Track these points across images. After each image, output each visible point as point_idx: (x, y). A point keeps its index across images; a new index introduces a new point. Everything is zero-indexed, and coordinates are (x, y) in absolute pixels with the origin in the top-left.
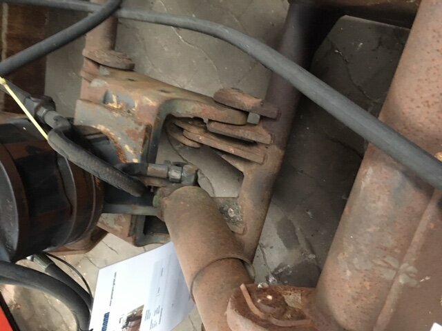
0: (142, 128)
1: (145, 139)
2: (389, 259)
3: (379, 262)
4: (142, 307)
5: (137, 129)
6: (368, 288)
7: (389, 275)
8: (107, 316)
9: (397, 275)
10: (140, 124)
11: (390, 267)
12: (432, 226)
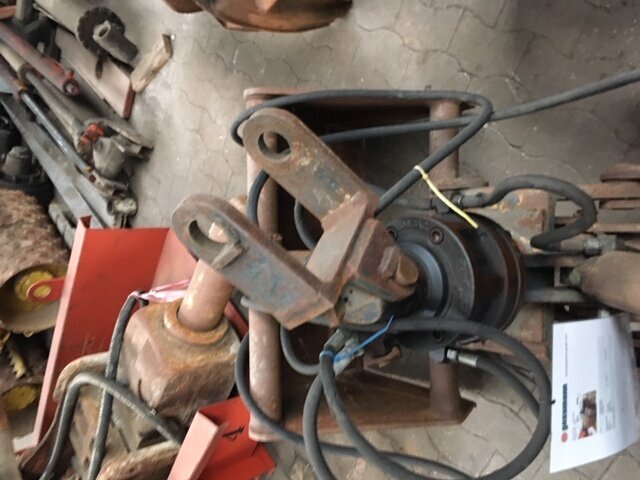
0: (538, 213)
1: (543, 224)
4: (594, 393)
5: (531, 216)
8: (565, 387)
10: (535, 211)
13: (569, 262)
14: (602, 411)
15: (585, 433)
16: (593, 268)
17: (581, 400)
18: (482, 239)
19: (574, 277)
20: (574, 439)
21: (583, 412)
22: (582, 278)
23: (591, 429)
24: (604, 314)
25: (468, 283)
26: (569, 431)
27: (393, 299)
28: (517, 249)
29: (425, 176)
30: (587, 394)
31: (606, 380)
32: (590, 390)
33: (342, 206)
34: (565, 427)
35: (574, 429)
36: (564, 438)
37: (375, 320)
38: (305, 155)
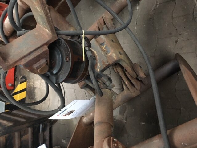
0: (107, 63)
4: (75, 110)
8: (67, 109)
10: (108, 62)
14: (74, 113)
15: (65, 115)
17: (69, 111)
23: (67, 115)
26: (60, 115)
33: (44, 29)
35: (63, 115)
36: (58, 115)
38: (39, 8)
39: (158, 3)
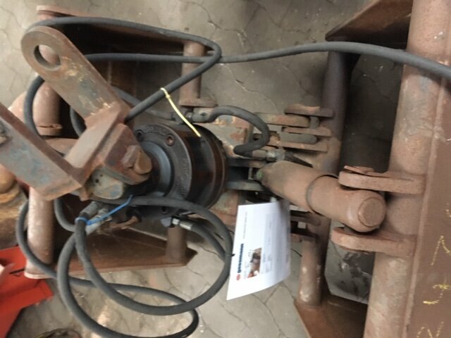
0: (242, 131)
1: (245, 138)
2: (427, 124)
3: (422, 127)
4: (260, 249)
5: (239, 132)
6: (419, 144)
7: (428, 134)
8: (242, 245)
9: (433, 134)
10: (241, 128)
11: (428, 129)
12: (445, 102)
13: (257, 165)
14: (264, 261)
15: (252, 274)
16: (270, 170)
17: (251, 254)
18: (203, 145)
19: (259, 175)
20: (245, 278)
21: (252, 261)
22: (263, 176)
23: (256, 272)
24: (273, 199)
25: (187, 175)
26: (241, 274)
27: (132, 183)
28: (225, 154)
29: (168, 96)
30: (256, 250)
31: (269, 241)
32: (259, 247)
33: (101, 110)
34: (239, 271)
35: (245, 272)
36: (238, 278)
37: (118, 197)
38: (73, 68)
39: (243, 31)
